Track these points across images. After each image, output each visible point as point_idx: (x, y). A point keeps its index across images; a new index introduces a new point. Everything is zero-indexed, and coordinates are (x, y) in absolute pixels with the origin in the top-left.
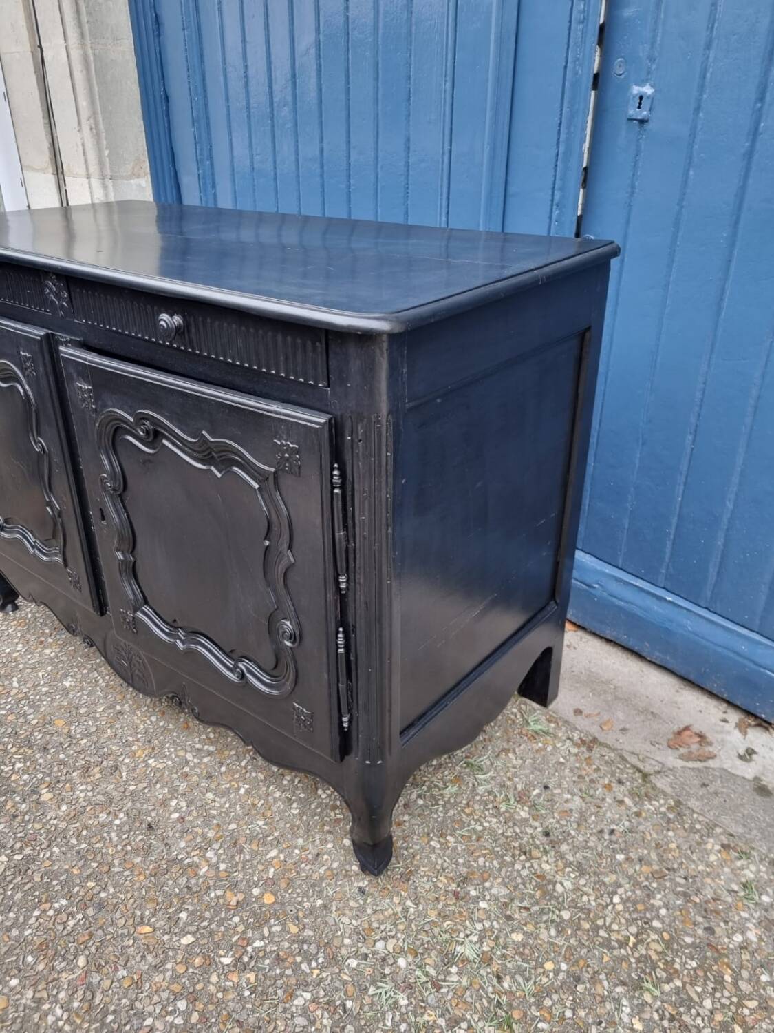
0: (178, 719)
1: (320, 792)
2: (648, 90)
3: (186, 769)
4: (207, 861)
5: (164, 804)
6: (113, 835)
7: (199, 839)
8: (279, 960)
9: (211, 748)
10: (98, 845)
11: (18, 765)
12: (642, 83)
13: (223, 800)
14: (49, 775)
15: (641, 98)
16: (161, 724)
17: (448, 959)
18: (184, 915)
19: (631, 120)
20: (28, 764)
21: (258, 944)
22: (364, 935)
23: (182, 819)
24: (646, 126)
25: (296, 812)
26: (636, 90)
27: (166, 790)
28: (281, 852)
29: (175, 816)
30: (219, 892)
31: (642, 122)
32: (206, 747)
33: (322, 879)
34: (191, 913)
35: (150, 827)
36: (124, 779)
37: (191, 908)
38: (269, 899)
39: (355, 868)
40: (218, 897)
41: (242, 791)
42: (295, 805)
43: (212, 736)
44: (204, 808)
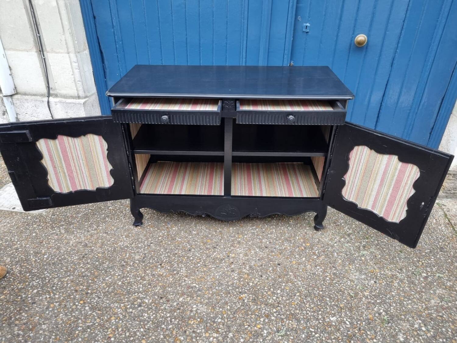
0: (237, 225)
1: (290, 223)
2: (308, 24)
3: (256, 234)
4: (286, 246)
5: (261, 242)
6: (260, 253)
7: (280, 244)
8: (324, 252)
9: (255, 227)
10: (261, 256)
11: (215, 254)
12: (306, 23)
13: (273, 235)
14: (226, 252)
15: (307, 27)
16: (235, 228)
17: (349, 235)
18: (297, 256)
19: (303, 32)
20: (217, 252)
21: (317, 252)
22: (331, 240)
23: (270, 243)
24: (308, 33)
25: (291, 229)
26: (305, 24)
27: (258, 240)
28: (298, 236)
29: (268, 243)
30: (298, 249)
31: (307, 32)
32: (253, 228)
33: (312, 236)
34: (298, 255)
35: (266, 247)
36: (245, 243)
37: (296, 254)
38: (308, 245)
39: (315, 231)
40: (298, 250)
41: (274, 231)
42: (289, 228)
43: (251, 225)
44: (271, 238)
